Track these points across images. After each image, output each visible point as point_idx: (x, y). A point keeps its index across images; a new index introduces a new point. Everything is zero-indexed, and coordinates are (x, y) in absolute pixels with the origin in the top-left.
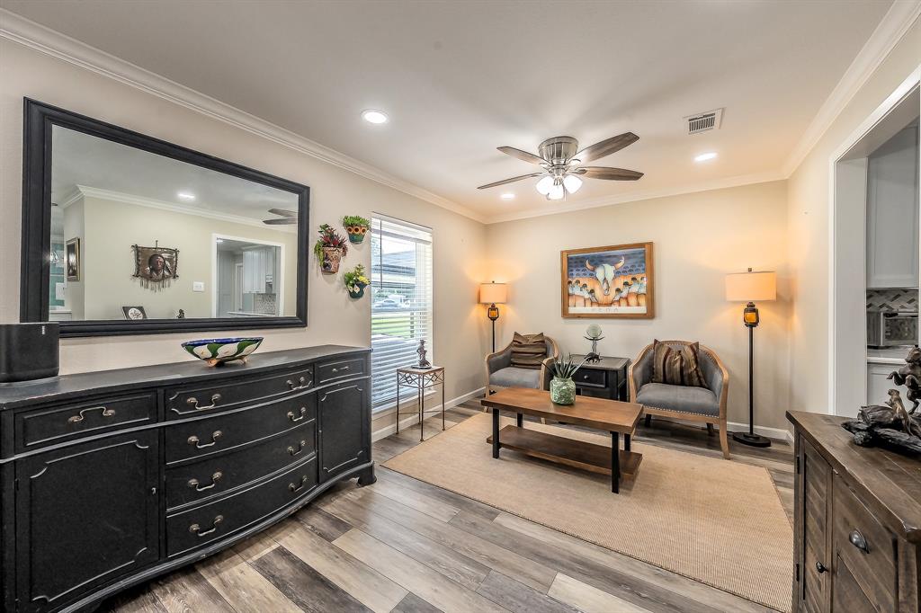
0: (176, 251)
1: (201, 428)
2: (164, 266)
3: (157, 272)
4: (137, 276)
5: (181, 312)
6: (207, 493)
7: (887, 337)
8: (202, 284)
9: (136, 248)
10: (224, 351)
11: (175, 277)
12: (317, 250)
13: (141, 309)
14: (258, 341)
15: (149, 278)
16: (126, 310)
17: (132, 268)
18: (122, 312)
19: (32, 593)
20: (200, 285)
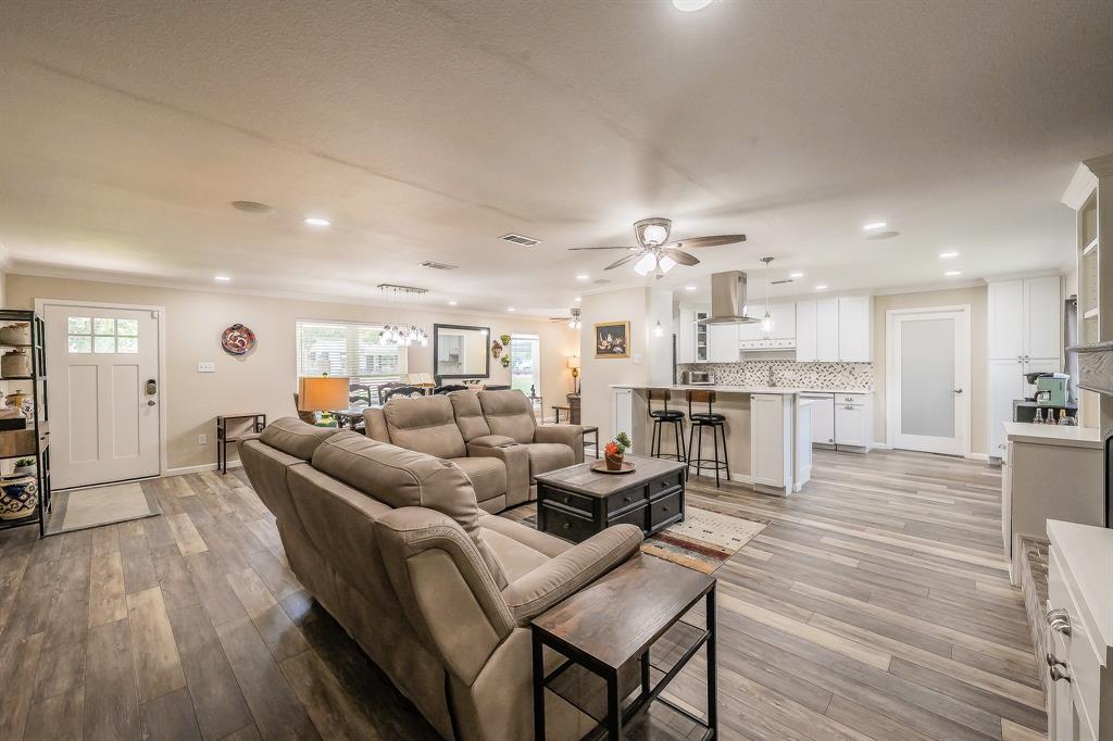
7: (692, 381)
12: (493, 350)
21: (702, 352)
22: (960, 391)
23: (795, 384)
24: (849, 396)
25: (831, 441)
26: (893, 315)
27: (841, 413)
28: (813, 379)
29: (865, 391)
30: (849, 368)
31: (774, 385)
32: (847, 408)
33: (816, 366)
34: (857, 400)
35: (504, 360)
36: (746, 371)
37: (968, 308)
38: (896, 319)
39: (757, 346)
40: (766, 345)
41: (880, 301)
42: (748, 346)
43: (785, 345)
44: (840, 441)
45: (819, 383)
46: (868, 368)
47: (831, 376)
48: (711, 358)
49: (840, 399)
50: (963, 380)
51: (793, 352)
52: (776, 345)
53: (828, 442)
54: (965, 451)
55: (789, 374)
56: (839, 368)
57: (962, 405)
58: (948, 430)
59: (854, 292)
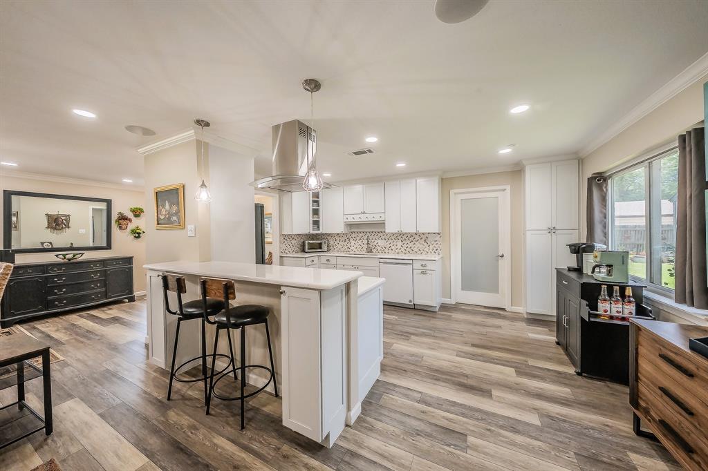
0: (69, 216)
1: (59, 276)
2: (62, 223)
3: (59, 225)
4: (48, 228)
5: (72, 244)
6: (60, 294)
7: (309, 249)
8: (84, 230)
9: (47, 215)
10: (67, 257)
11: (69, 227)
12: (116, 221)
13: (51, 243)
14: (82, 254)
15: (55, 229)
16: (42, 244)
17: (46, 224)
18: (40, 245)
19: (10, 310)
20: (82, 231)
21: (316, 223)
22: (502, 256)
23: (386, 250)
24: (424, 263)
25: (410, 301)
26: (455, 194)
27: (418, 277)
28: (399, 247)
29: (437, 257)
30: (424, 238)
31: (371, 251)
32: (422, 273)
33: (400, 235)
34: (430, 266)
35: (133, 232)
36: (351, 240)
37: (508, 188)
38: (458, 197)
39: (357, 219)
40: (363, 219)
41: (447, 182)
42: (350, 219)
43: (377, 218)
44: (417, 301)
45: (403, 249)
46: (437, 238)
47: (411, 244)
48: (323, 229)
49: (417, 265)
50: (504, 248)
51: (382, 224)
52: (370, 219)
53: (408, 303)
54: (506, 304)
55: (381, 243)
56: (417, 238)
57: (504, 267)
58: (495, 288)
59: (426, 174)
